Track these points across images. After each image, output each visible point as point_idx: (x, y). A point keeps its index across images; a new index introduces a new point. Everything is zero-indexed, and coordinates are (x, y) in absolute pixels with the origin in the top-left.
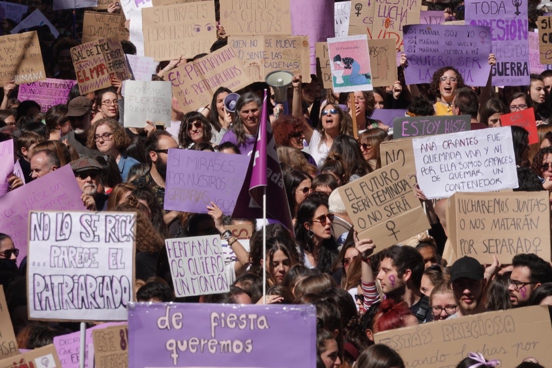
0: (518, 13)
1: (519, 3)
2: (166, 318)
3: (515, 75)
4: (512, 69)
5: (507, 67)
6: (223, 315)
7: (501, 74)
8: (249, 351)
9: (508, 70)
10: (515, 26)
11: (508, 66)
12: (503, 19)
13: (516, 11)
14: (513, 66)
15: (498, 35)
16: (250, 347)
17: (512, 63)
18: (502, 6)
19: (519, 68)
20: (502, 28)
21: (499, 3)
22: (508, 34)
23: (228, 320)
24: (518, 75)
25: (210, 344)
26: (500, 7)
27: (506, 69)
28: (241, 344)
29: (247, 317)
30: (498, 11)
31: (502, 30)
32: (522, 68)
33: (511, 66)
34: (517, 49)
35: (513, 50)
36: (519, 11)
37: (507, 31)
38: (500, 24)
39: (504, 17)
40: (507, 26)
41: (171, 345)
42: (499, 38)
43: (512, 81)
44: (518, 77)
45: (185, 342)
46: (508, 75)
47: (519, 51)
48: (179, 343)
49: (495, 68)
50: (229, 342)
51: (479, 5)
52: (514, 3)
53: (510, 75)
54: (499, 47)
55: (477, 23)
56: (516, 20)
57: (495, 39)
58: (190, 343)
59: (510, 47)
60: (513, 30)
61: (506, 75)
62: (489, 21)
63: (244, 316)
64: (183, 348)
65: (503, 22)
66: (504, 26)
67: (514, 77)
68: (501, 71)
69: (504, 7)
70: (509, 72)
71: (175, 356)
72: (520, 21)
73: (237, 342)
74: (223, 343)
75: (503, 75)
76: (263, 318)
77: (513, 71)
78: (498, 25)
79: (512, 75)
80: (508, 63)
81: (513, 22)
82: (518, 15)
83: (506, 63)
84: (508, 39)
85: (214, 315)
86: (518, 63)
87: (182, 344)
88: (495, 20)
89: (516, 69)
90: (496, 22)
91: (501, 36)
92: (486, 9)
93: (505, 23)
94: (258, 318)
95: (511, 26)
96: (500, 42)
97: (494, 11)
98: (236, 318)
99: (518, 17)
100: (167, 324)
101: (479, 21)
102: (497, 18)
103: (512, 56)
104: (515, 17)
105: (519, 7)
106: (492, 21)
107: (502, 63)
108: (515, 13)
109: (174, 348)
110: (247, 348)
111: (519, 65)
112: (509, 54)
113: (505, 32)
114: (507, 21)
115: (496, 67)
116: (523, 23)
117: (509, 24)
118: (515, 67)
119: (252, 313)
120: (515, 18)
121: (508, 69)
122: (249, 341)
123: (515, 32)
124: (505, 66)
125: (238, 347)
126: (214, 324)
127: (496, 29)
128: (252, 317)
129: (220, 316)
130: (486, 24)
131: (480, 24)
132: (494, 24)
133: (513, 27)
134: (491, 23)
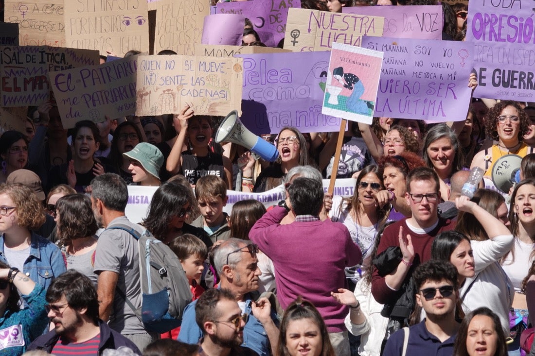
3: (524, 88)
4: (521, 79)
5: (515, 77)
7: (506, 85)
9: (515, 81)
10: (531, 26)
11: (517, 75)
12: (517, 16)
14: (523, 76)
15: (508, 36)
17: (522, 73)
19: (529, 80)
20: (514, 27)
22: (520, 35)
24: (528, 88)
26: (515, 0)
27: (513, 79)
30: (512, 4)
31: (514, 30)
32: (533, 80)
33: (520, 76)
34: (530, 56)
35: (524, 56)
37: (519, 31)
38: (512, 21)
39: (518, 13)
40: (521, 25)
42: (509, 39)
43: (519, 95)
44: (527, 90)
46: (516, 87)
47: (532, 58)
49: (499, 77)
53: (518, 87)
54: (507, 50)
55: (483, 17)
57: (504, 40)
59: (521, 52)
60: (527, 31)
61: (513, 86)
62: (498, 16)
65: (516, 19)
66: (517, 24)
67: (522, 90)
68: (506, 81)
69: (520, 0)
70: (516, 83)
75: (508, 87)
77: (522, 83)
78: (509, 23)
79: (520, 87)
80: (517, 72)
81: (530, 20)
83: (514, 72)
84: (520, 42)
86: (529, 73)
88: (506, 16)
89: (526, 80)
90: (507, 18)
91: (512, 36)
93: (519, 21)
95: (526, 25)
96: (509, 44)
101: (486, 15)
102: (510, 13)
103: (523, 63)
104: (533, 14)
106: (502, 16)
107: (509, 71)
108: (533, 9)
111: (531, 76)
112: (519, 61)
113: (517, 31)
114: (522, 19)
115: (501, 76)
117: (524, 22)
118: (525, 77)
120: (531, 16)
121: (516, 79)
123: (530, 33)
124: (513, 75)
127: (506, 26)
130: (494, 19)
131: (487, 18)
132: (505, 21)
133: (528, 27)
134: (501, 19)
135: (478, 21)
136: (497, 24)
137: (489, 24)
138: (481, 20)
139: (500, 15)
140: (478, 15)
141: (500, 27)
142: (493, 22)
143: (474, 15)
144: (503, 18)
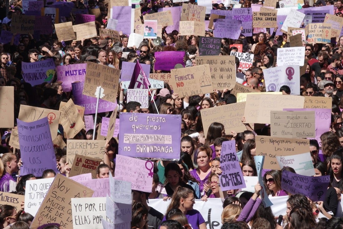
0: (249, 13)
2: (132, 118)
4: (247, 31)
6: (151, 117)
8: (159, 129)
10: (248, 17)
11: (245, 30)
12: (244, 15)
16: (160, 128)
19: (249, 31)
20: (244, 18)
23: (153, 119)
25: (146, 127)
27: (245, 31)
28: (156, 127)
29: (159, 118)
30: (243, 12)
31: (244, 19)
32: (250, 31)
37: (245, 19)
38: (243, 16)
39: (244, 14)
40: (245, 17)
41: (133, 127)
44: (249, 34)
45: (138, 126)
47: (249, 25)
48: (136, 126)
50: (153, 126)
51: (237, 11)
56: (248, 15)
58: (140, 126)
59: (246, 24)
61: (245, 33)
63: (158, 118)
64: (137, 128)
66: (244, 17)
67: (247, 34)
70: (246, 32)
71: (134, 130)
72: (249, 16)
73: (155, 126)
74: (151, 126)
76: (164, 118)
81: (247, 16)
84: (245, 21)
85: (148, 117)
87: (137, 126)
91: (243, 20)
92: (239, 12)
94: (162, 118)
97: (241, 12)
98: (155, 118)
99: (249, 14)
100: (132, 120)
101: (237, 16)
102: (242, 15)
103: (247, 27)
106: (241, 16)
109: (134, 127)
110: (159, 128)
112: (246, 26)
117: (246, 16)
119: (161, 117)
122: (159, 126)
125: (156, 128)
126: (148, 120)
127: (242, 18)
128: (161, 118)
129: (150, 117)
135: (235, 18)
140: (235, 16)
141: (241, 19)
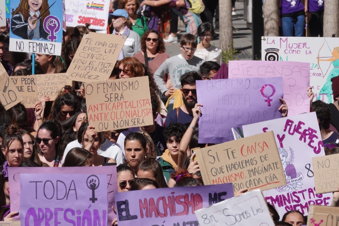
1: (95, 185)
13: (91, 197)
18: (73, 187)
21: (68, 184)
26: (70, 190)
36: (96, 197)
52: (89, 185)
55: (37, 212)
62: (53, 211)
65: (73, 212)
69: (75, 190)
78: (65, 217)
82: (93, 202)
88: (62, 209)
90: (63, 212)
93: (76, 215)
95: (84, 219)
104: (90, 206)
105: (95, 191)
108: (90, 199)
114: (79, 212)
116: (101, 214)
130: (48, 214)
131: (41, 214)
132: (61, 215)
133: (86, 221)
134: (56, 214)
136: (53, 220)
137: (44, 220)
138: (35, 215)
139: (55, 209)
142: (48, 217)
143: (27, 211)
144: (58, 212)
